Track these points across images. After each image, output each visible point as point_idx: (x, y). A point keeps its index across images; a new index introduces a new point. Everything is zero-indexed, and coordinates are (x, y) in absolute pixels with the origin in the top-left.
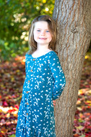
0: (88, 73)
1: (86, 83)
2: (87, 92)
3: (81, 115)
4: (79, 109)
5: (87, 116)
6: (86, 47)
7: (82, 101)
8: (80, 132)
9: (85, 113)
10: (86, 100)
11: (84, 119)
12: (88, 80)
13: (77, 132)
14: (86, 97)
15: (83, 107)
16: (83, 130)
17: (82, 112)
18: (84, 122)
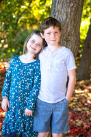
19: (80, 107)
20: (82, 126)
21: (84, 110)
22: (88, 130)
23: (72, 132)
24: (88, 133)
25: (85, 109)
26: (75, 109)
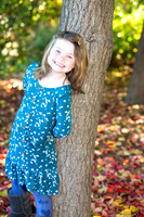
0: (108, 102)
1: (105, 116)
2: (106, 129)
3: (99, 160)
4: (98, 153)
5: (108, 162)
6: (107, 61)
7: (101, 142)
8: (100, 183)
9: (107, 158)
10: (106, 140)
11: (104, 166)
12: (107, 112)
13: (96, 184)
14: (106, 136)
15: (103, 149)
16: (105, 181)
17: (102, 157)
18: (106, 170)
19: (128, 149)
20: (129, 179)
21: (133, 155)
22: (137, 186)
23: (111, 190)
24: (137, 191)
25: (137, 151)
26: (120, 153)
